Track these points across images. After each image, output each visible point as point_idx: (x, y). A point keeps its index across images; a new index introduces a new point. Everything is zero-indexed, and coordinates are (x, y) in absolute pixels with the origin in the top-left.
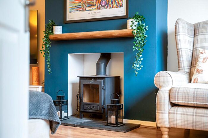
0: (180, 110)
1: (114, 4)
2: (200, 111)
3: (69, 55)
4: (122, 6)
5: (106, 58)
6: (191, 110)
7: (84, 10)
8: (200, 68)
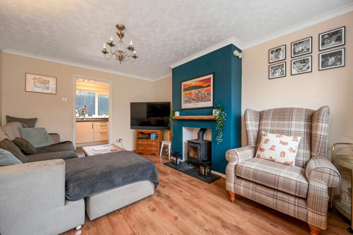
0: (243, 183)
1: (206, 100)
2: (259, 188)
3: (183, 128)
4: (210, 100)
5: (203, 131)
6: (251, 185)
7: (190, 103)
8: (262, 147)
